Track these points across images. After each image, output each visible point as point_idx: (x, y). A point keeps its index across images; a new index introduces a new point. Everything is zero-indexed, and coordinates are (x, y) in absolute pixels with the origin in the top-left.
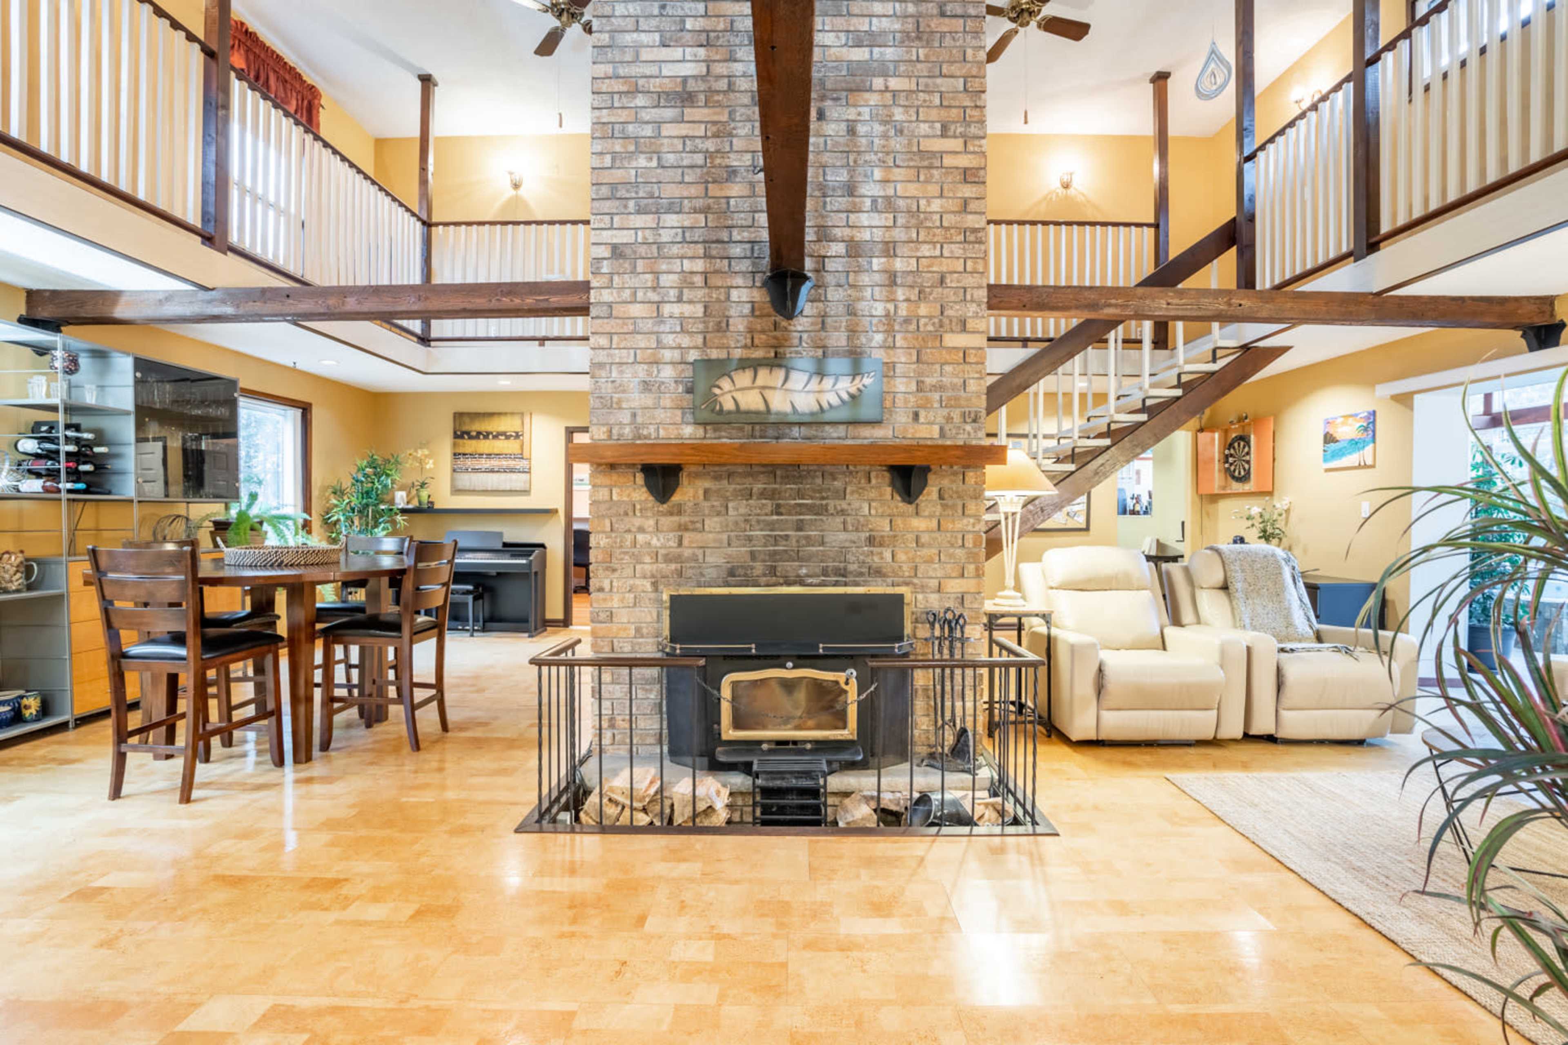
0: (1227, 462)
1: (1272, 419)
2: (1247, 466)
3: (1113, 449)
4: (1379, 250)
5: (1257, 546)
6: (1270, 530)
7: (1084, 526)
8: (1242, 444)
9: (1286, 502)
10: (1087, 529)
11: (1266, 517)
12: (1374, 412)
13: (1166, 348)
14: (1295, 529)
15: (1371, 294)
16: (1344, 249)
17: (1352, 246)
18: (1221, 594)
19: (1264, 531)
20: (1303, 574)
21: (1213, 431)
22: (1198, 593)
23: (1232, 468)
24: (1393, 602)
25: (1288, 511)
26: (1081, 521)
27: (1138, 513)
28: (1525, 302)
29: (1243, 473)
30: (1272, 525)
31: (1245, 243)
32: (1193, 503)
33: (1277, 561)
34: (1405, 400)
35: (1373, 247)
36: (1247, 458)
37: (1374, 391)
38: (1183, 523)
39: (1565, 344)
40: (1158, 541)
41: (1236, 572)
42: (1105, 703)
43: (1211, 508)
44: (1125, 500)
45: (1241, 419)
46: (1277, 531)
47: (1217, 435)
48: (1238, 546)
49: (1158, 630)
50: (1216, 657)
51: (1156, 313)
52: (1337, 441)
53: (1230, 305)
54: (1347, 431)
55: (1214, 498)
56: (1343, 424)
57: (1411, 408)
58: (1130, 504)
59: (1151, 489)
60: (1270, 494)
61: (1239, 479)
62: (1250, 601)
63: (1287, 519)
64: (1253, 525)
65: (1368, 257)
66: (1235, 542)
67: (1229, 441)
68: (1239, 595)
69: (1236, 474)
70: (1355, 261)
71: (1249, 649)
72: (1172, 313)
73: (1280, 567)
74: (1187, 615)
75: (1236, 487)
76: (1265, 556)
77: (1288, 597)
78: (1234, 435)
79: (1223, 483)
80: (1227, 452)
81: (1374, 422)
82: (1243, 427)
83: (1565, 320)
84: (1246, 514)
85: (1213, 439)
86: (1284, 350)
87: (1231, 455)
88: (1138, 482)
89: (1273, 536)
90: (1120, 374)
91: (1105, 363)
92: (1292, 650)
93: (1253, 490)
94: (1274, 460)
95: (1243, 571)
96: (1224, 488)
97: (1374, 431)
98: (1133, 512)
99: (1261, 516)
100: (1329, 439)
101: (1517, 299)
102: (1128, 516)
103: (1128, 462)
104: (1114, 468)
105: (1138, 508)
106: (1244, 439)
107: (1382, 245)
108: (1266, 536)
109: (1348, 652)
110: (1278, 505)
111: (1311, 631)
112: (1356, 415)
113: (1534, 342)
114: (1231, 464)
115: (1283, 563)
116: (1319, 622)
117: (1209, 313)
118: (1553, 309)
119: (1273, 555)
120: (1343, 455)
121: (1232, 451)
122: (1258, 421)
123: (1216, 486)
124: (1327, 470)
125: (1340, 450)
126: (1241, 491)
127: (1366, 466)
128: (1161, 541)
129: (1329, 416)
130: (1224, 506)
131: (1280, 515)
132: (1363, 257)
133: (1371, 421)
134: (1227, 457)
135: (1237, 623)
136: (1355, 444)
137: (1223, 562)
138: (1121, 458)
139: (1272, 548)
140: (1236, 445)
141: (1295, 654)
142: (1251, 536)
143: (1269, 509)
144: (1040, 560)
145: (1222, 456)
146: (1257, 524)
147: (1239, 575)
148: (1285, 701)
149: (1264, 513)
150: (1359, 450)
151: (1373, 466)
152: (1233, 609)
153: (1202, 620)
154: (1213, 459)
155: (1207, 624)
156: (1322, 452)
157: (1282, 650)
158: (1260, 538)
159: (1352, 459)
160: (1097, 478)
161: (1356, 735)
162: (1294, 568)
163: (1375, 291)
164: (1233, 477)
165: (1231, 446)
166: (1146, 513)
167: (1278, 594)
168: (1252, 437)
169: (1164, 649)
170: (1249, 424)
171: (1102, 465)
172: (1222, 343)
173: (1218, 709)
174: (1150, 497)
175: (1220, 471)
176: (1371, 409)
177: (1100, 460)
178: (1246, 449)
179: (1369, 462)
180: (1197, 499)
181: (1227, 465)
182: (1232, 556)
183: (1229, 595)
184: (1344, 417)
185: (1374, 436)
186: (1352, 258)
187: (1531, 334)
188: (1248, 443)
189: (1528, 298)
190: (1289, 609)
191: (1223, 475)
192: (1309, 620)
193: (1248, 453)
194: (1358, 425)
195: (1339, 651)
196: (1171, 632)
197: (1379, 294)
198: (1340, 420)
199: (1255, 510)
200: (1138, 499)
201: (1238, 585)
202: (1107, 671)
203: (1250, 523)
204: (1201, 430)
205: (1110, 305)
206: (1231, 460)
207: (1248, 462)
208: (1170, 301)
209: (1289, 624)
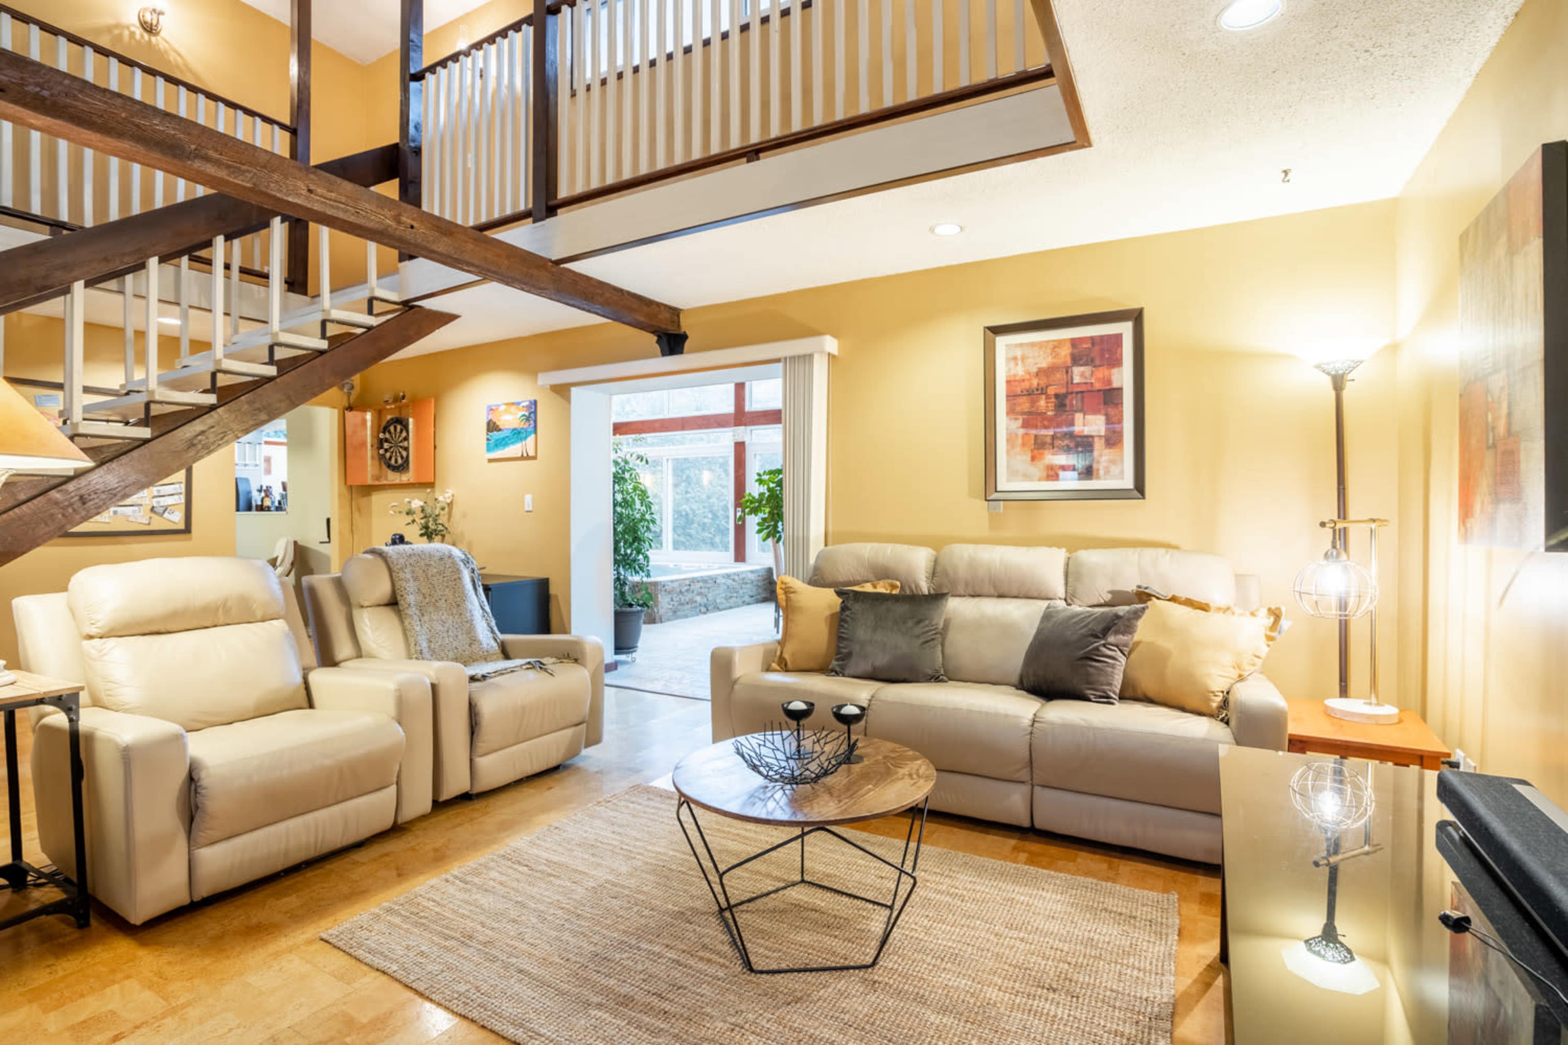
0: (381, 447)
1: (433, 400)
2: (404, 454)
3: (220, 410)
4: (556, 215)
5: (422, 545)
6: (432, 526)
7: (182, 526)
8: (399, 427)
9: (449, 495)
10: (187, 530)
11: (428, 511)
12: (535, 402)
13: (305, 293)
14: (459, 524)
15: (550, 261)
16: (522, 207)
17: (530, 206)
18: (388, 614)
19: (426, 527)
20: (483, 576)
21: (365, 411)
22: (356, 612)
23: (388, 455)
24: (556, 596)
25: (450, 505)
26: (176, 519)
27: (268, 509)
28: (662, 308)
29: (400, 461)
30: (435, 520)
31: (410, 177)
32: (340, 495)
33: (454, 564)
34: (562, 391)
35: (551, 211)
36: (405, 444)
37: (536, 380)
38: (328, 521)
39: (688, 352)
40: (295, 543)
41: (407, 581)
42: (201, 835)
43: (363, 501)
44: (249, 492)
45: (397, 399)
46: (440, 528)
47: (369, 416)
48: (401, 547)
49: (299, 679)
50: (391, 708)
51: (290, 199)
52: (500, 430)
53: (399, 222)
54: (510, 420)
55: (367, 490)
56: (506, 412)
57: (568, 399)
58: (257, 498)
59: (285, 480)
60: (431, 485)
61: (396, 469)
62: (426, 618)
63: (450, 514)
64: (414, 521)
65: (548, 220)
66: (394, 543)
67: (384, 424)
68: (412, 611)
69: (393, 462)
70: (534, 222)
71: (434, 687)
72: (317, 207)
73: (458, 571)
74: (343, 648)
75: (393, 477)
76: (441, 559)
77: (470, 607)
78: (389, 417)
79: (376, 472)
80: (381, 436)
81: (535, 413)
82: (400, 408)
83: (688, 333)
84: (406, 509)
85: (364, 421)
86: (449, 318)
87: (387, 440)
88: (268, 471)
89: (436, 532)
90: (235, 313)
91: (208, 291)
92: (484, 677)
93: (412, 481)
94: (435, 447)
95: (416, 579)
96: (378, 478)
97: (535, 422)
98: (261, 508)
99: (423, 511)
100: (492, 427)
101: (659, 305)
102: (254, 513)
103: (247, 431)
104: (224, 437)
105: (267, 502)
106: (401, 422)
107: (559, 211)
108: (428, 534)
109: (542, 667)
110: (441, 498)
111: (495, 645)
112: (518, 404)
113: (666, 348)
114: (386, 450)
115: (461, 564)
116: (502, 632)
117: (371, 225)
118: (679, 322)
119: (450, 556)
120: (506, 445)
121: (387, 436)
122: (417, 403)
123: (369, 476)
124: (490, 461)
125: (503, 439)
126: (397, 482)
127: (528, 458)
128: (300, 543)
129: (493, 402)
130: (377, 498)
131: (443, 509)
132: (542, 219)
133: (532, 412)
134: (381, 442)
135: (414, 653)
136: (518, 435)
137: (390, 570)
138: (235, 426)
139: (436, 546)
140: (392, 428)
141: (489, 681)
142: (412, 533)
143: (430, 503)
144: (65, 589)
145: (376, 441)
146: (418, 520)
147: (411, 586)
148: (482, 745)
149: (426, 508)
150: (521, 440)
151: (534, 458)
152: (405, 631)
153: (364, 653)
154: (364, 444)
155: (371, 656)
156: (485, 442)
157: (473, 679)
158: (422, 535)
159: (515, 450)
160: (192, 453)
161: (552, 763)
162: (473, 571)
163: (554, 259)
164: (389, 466)
165: (385, 429)
166: (279, 508)
167: (458, 604)
168: (411, 420)
169: (311, 706)
170: (407, 406)
171: (202, 433)
172: (380, 293)
173: (397, 784)
174: (285, 489)
175: (373, 458)
176: (532, 399)
177: (197, 426)
178: (404, 434)
179: (531, 454)
180: (345, 491)
181: (382, 451)
182: (402, 561)
183: (400, 614)
184: (507, 404)
185: (535, 427)
186: (531, 219)
187: (665, 339)
188: (406, 427)
189: (666, 306)
190: (471, 622)
191: (377, 462)
192: (492, 632)
193: (406, 439)
194: (521, 414)
195: (534, 668)
196: (320, 678)
197: (558, 262)
198: (503, 408)
199: (417, 504)
200: (268, 492)
201: (410, 598)
202: (206, 779)
203: (409, 519)
204: (350, 408)
205: (207, 159)
206: (386, 445)
207: (406, 449)
208: (312, 187)
209: (474, 640)
